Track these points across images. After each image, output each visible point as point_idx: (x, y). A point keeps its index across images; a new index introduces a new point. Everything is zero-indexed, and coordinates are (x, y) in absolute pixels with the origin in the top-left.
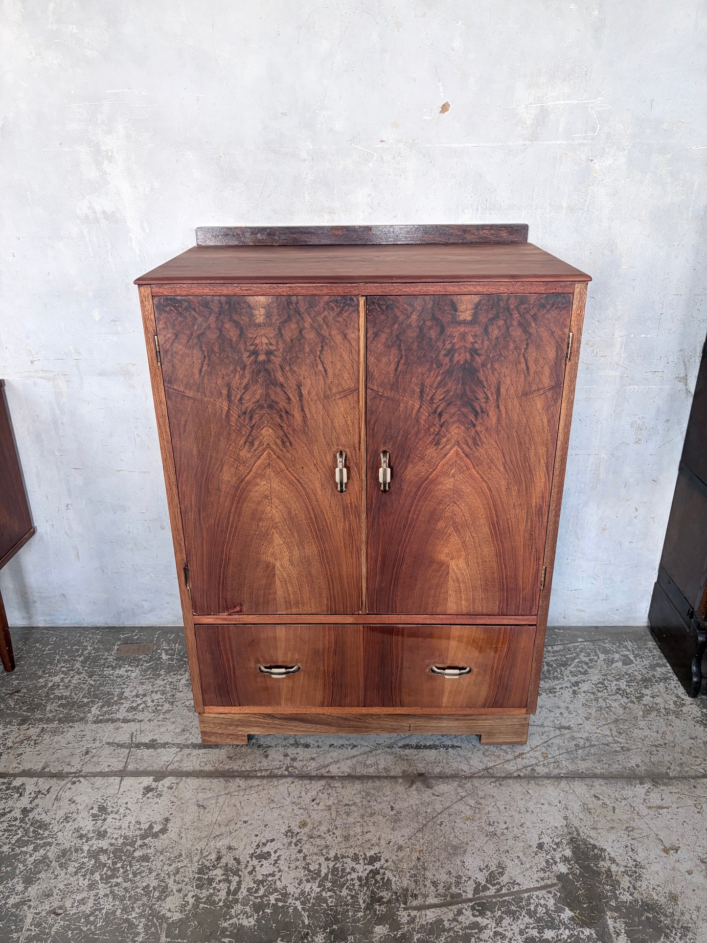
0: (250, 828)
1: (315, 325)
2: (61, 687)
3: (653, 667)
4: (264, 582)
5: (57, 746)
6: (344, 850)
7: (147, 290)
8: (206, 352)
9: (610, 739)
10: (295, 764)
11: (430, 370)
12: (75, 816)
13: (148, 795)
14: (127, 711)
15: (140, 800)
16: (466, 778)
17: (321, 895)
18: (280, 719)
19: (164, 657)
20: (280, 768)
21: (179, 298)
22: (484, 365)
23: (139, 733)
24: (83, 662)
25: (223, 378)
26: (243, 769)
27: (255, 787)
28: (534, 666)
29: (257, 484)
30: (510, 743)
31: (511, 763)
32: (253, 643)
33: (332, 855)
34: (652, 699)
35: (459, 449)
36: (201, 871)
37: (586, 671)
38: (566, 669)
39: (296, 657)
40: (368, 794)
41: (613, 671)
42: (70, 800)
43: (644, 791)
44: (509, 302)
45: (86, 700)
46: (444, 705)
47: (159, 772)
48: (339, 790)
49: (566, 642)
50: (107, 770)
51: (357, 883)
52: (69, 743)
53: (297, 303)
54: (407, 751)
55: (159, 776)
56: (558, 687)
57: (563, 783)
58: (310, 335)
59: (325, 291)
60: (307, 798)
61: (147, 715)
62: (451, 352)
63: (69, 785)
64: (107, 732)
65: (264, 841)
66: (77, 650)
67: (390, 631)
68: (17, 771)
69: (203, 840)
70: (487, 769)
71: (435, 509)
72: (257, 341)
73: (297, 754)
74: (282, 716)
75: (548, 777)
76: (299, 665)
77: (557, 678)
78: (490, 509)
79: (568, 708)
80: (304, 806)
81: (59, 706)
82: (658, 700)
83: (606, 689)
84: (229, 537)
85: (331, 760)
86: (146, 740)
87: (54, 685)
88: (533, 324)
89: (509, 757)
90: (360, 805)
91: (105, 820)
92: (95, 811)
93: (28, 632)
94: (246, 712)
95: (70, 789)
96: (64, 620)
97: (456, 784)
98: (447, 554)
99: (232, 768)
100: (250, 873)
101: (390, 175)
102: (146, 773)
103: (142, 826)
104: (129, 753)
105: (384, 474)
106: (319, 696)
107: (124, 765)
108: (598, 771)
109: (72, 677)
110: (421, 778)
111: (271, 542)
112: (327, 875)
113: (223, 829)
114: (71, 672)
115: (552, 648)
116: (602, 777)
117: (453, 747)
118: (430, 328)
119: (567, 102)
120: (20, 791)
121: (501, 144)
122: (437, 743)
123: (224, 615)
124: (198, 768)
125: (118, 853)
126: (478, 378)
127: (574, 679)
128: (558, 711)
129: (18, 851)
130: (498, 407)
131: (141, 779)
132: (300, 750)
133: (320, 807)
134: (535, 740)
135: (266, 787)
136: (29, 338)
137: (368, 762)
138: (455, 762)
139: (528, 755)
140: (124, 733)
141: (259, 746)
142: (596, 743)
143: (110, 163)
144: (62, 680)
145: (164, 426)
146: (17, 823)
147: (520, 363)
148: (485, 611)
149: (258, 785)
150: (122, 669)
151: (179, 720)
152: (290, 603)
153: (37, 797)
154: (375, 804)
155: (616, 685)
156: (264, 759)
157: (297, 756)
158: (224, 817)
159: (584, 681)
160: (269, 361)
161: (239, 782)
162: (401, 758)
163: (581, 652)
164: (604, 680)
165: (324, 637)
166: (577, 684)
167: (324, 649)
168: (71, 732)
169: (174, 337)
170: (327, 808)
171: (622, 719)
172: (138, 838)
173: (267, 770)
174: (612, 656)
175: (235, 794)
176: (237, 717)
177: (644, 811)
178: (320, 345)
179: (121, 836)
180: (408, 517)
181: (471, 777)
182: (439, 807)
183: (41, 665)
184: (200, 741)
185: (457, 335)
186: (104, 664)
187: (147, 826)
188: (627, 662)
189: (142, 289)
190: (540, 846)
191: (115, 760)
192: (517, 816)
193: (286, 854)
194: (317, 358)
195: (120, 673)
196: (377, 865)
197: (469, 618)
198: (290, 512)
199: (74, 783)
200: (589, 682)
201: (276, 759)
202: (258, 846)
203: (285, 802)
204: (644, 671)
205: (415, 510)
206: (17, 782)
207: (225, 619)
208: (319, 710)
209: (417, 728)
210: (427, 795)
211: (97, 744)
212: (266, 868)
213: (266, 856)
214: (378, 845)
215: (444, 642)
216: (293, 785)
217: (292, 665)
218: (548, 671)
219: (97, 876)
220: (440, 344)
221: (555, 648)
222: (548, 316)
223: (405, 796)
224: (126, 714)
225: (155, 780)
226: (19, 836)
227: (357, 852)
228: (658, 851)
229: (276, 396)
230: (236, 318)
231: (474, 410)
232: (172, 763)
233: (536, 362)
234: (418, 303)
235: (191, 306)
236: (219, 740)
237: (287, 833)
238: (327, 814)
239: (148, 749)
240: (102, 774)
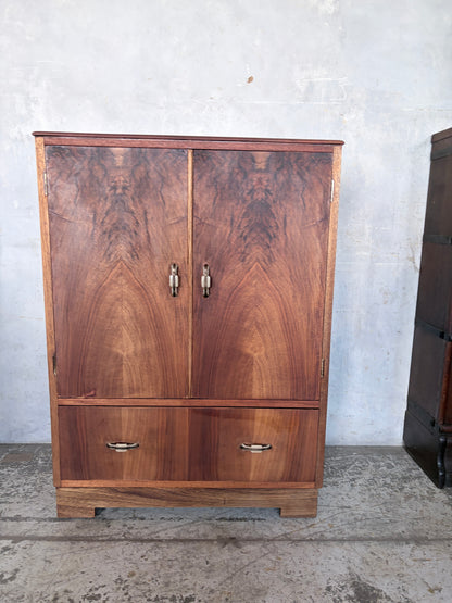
0: (87, 577)
1: (158, 169)
4: (113, 370)
6: (164, 593)
7: (41, 139)
8: (80, 186)
9: (381, 515)
10: (131, 531)
11: (237, 204)
13: (5, 553)
14: (2, 496)
16: (269, 540)
18: (121, 492)
19: (40, 462)
20: (118, 534)
21: (63, 146)
22: (274, 202)
23: (7, 510)
25: (91, 206)
26: (88, 535)
27: (95, 547)
29: (112, 289)
30: (304, 516)
31: (305, 531)
32: (104, 422)
33: (153, 596)
34: (410, 490)
35: (259, 265)
37: (360, 472)
38: (345, 471)
39: (136, 435)
40: (188, 552)
41: (380, 473)
43: (410, 549)
44: (290, 157)
46: (251, 479)
47: (18, 536)
48: (165, 549)
49: (345, 455)
53: (146, 152)
54: (222, 522)
55: (16, 539)
56: (340, 482)
57: (346, 544)
58: (153, 176)
59: (165, 145)
60: (138, 555)
61: (17, 499)
62: (252, 192)
65: (97, 586)
67: (209, 412)
69: (45, 585)
70: (285, 535)
71: (243, 311)
72: (116, 179)
73: (134, 524)
74: (124, 490)
75: (334, 540)
76: (138, 442)
77: (339, 477)
78: (282, 312)
79: (347, 495)
80: (134, 561)
82: (415, 490)
83: (376, 483)
84: (89, 332)
85: (161, 529)
86: (13, 516)
88: (307, 174)
89: (303, 526)
90: (181, 560)
94: (95, 486)
97: (260, 545)
98: (252, 349)
99: (79, 535)
101: (216, 119)
102: (6, 538)
105: (205, 281)
106: (153, 469)
108: (373, 536)
110: (232, 541)
111: (121, 336)
113: (63, 578)
115: (335, 458)
116: (378, 540)
117: (259, 520)
118: (237, 174)
119: (326, 79)
121: (286, 103)
122: (246, 517)
123: (82, 398)
124: (50, 534)
126: (271, 211)
127: (351, 477)
128: (340, 497)
130: (285, 233)
131: (2, 541)
132: (137, 522)
133: (147, 562)
134: (323, 516)
135: (105, 548)
137: (191, 530)
138: (261, 530)
139: (318, 525)
141: (104, 519)
142: (371, 517)
143: (35, 105)
145: (47, 242)
147: (299, 201)
148: (280, 397)
149: (98, 546)
150: (5, 470)
151: (42, 502)
152: (133, 388)
154: (194, 559)
155: (383, 481)
156: (106, 528)
157: (133, 526)
158: (66, 569)
159: (359, 478)
160: (124, 194)
161: (83, 544)
162: (217, 527)
163: (356, 461)
164: (374, 478)
165: (159, 418)
166: (354, 480)
167: (158, 428)
169: (58, 175)
170: (153, 563)
171: (389, 502)
173: (108, 536)
174: (378, 464)
175: (78, 552)
176: (88, 491)
177: (411, 563)
178: (161, 183)
180: (223, 317)
182: (246, 561)
184: (56, 516)
185: (256, 180)
188: (389, 467)
189: (39, 138)
190: (329, 589)
192: (309, 568)
193: (115, 596)
194: (159, 193)
195: (3, 472)
197: (269, 403)
198: (135, 313)
200: (363, 479)
201: (116, 528)
202: (91, 590)
203: (119, 558)
204: (403, 473)
205: (228, 311)
207: (82, 402)
208: (153, 484)
209: (231, 502)
210: (236, 553)
213: (97, 598)
214: (193, 589)
215: (250, 422)
216: (127, 546)
217: (133, 442)
220: (244, 185)
221: (337, 458)
222: (317, 168)
223: (219, 553)
224: (0, 498)
225: (13, 543)
227: (175, 595)
228: (425, 590)
229: (128, 220)
230: (103, 162)
231: (269, 235)
232: (30, 531)
233: (310, 200)
234: (229, 155)
235: (72, 154)
236: (71, 514)
237: (117, 580)
238: (153, 567)
239: (12, 521)
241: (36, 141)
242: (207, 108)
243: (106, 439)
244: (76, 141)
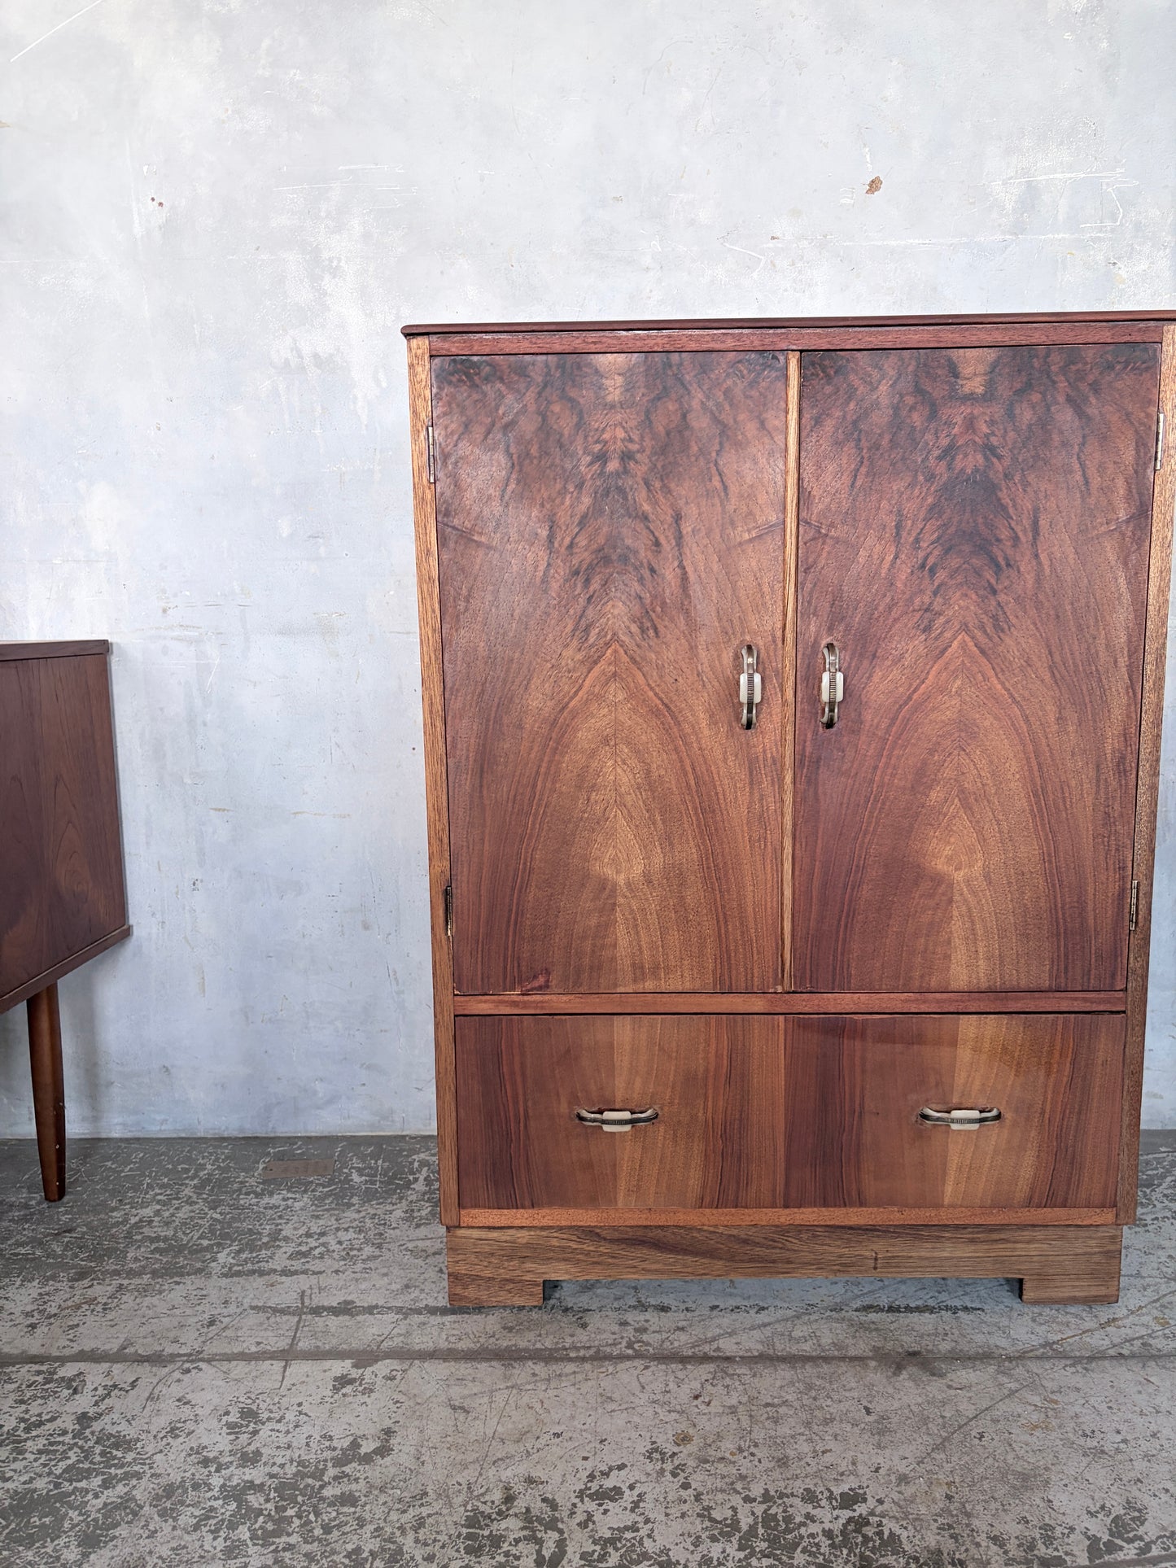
0: (570, 1445)
1: (711, 404)
2: (154, 1224)
4: (593, 922)
5: (151, 1313)
6: (782, 1484)
7: (422, 343)
8: (515, 457)
10: (645, 1337)
11: (912, 485)
12: (190, 1426)
13: (344, 1391)
14: (290, 1258)
15: (327, 1399)
16: (1010, 1359)
17: (749, 1564)
18: (611, 1241)
19: (356, 1177)
20: (615, 1344)
21: (475, 359)
22: (1008, 476)
23: (316, 1291)
24: (199, 1189)
25: (542, 505)
26: (538, 1346)
27: (567, 1375)
28: (1126, 1108)
29: (592, 715)
30: (1085, 1300)
32: (568, 1058)
33: (757, 1491)
35: (967, 639)
36: (472, 1522)
39: (651, 1089)
40: (810, 1387)
42: (179, 1400)
44: (1048, 360)
45: (205, 1243)
46: (946, 1202)
47: (364, 1351)
48: (747, 1379)
50: (254, 1349)
51: (825, 1543)
52: (174, 1307)
53: (681, 364)
54: (873, 1316)
55: (365, 1358)
56: (1148, 1217)
58: (700, 422)
59: (730, 343)
60: (683, 1394)
61: (329, 1263)
62: (949, 452)
63: (177, 1375)
64: (253, 1290)
65: (605, 1468)
66: (187, 1171)
67: (837, 1028)
68: (67, 1352)
69: (471, 1467)
70: (1049, 1345)
71: (925, 763)
72: (606, 436)
73: (647, 1321)
74: (616, 1235)
76: (657, 1105)
78: (1028, 759)
80: (678, 1407)
81: (152, 1252)
84: (534, 824)
85: (718, 1331)
86: (331, 1302)
87: (141, 1221)
88: (1093, 401)
89: (1090, 1324)
91: (255, 1433)
92: (233, 1418)
93: (92, 1144)
94: (545, 1222)
95: (179, 1381)
96: (160, 1123)
97: (991, 1369)
98: (950, 859)
99: (515, 1345)
100: (583, 1525)
101: (786, 290)
102: (336, 1355)
103: (335, 1443)
104: (299, 1322)
106: (695, 1180)
107: (290, 1341)
109: (176, 1209)
110: (915, 1360)
111: (610, 835)
112: (752, 1529)
113: (511, 1448)
114: (174, 1202)
117: (966, 1309)
118: (913, 408)
119: (1069, 175)
120: (74, 1386)
121: (965, 240)
122: (931, 1303)
123: (514, 995)
124: (443, 1345)
125: (286, 1491)
126: (999, 500)
128: (1162, 1254)
129: (67, 1487)
130: (1037, 556)
131: (327, 1364)
132: (650, 1315)
133: (712, 1409)
135: (592, 1375)
137: (797, 1333)
138: (977, 1332)
140: (287, 1292)
141: (566, 1310)
144: (158, 1213)
145: (431, 599)
146: (68, 1439)
147: (1071, 472)
148: (1023, 984)
149: (574, 1372)
150: (276, 1197)
151: (396, 1271)
152: (642, 968)
153: (109, 1395)
154: (829, 1402)
156: (579, 1331)
157: (646, 1325)
158: (510, 1426)
160: (626, 471)
161: (534, 1367)
162: (863, 1327)
163: (1172, 1166)
165: (708, 1043)
167: (707, 1070)
168: (178, 1293)
169: (461, 429)
170: (727, 1410)
172: (330, 1464)
173: (589, 1348)
175: (528, 1387)
178: (717, 441)
179: (292, 1461)
180: (872, 781)
182: (967, 1409)
183: (113, 1193)
184: (443, 1302)
185: (960, 422)
186: (240, 1190)
187: (346, 1443)
189: (415, 342)
191: (270, 1333)
193: (658, 1490)
194: (712, 465)
195: (273, 1202)
196: (861, 1509)
198: (648, 772)
199: (188, 1371)
201: (603, 1329)
202: (592, 1477)
203: (636, 1401)
205: (887, 764)
206: (68, 1370)
207: (515, 1004)
208: (694, 1218)
209: (891, 1262)
210: (935, 1388)
211: (232, 1309)
212: (614, 1517)
213: (615, 1494)
214: (853, 1473)
215: (945, 1052)
216: (648, 1373)
217: (645, 1105)
219: (243, 1533)
220: (929, 437)
222: (1119, 385)
223: (890, 1390)
224: (289, 1263)
225: (356, 1366)
226: (69, 1462)
227: (812, 1487)
229: (634, 539)
230: (573, 393)
231: (993, 561)
232: (389, 1337)
233: (1101, 469)
234: (890, 363)
235: (496, 375)
236: (484, 1295)
237: (651, 1453)
238: (731, 1421)
239: (337, 1316)
240: (244, 1357)
241: (410, 349)
242: (762, 265)
243: (574, 1100)
244: (507, 342)
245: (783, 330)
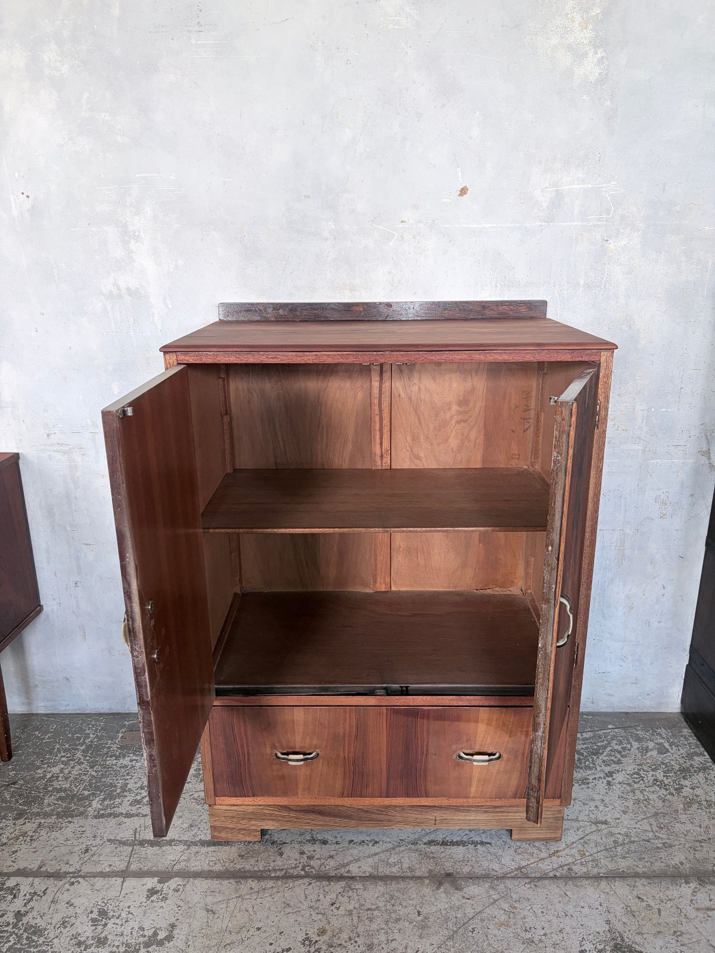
0: (264, 935)
2: (60, 779)
3: (690, 756)
5: (55, 843)
7: (173, 358)
9: (651, 835)
10: (312, 863)
12: (73, 920)
13: (152, 898)
14: (131, 805)
15: (143, 904)
16: (498, 878)
18: (296, 811)
20: (295, 868)
23: (143, 828)
24: (85, 752)
26: (256, 869)
27: (268, 889)
28: (567, 752)
30: (543, 839)
31: (547, 862)
32: (270, 727)
34: (691, 790)
37: (620, 760)
38: (598, 758)
39: (315, 742)
40: (392, 897)
41: (648, 761)
42: (68, 903)
43: (690, 891)
45: (86, 793)
46: (472, 795)
47: (164, 872)
48: (360, 892)
49: (596, 729)
50: (107, 870)
52: (67, 840)
54: (433, 848)
55: (164, 876)
56: (591, 778)
57: (603, 884)
60: (326, 902)
63: (67, 886)
64: (109, 828)
65: (279, 950)
66: (79, 739)
67: (414, 714)
68: (11, 870)
69: (213, 949)
70: (520, 868)
73: (314, 851)
74: (299, 808)
75: (587, 877)
76: (318, 751)
77: (590, 768)
79: (603, 800)
80: (322, 911)
81: (57, 800)
82: (698, 792)
83: (642, 780)
85: (351, 858)
87: (52, 776)
89: (544, 855)
90: (383, 909)
91: (105, 925)
92: (94, 915)
93: (27, 718)
94: (260, 803)
95: (68, 890)
96: (67, 706)
97: (487, 885)
99: (243, 868)
101: (410, 253)
102: (150, 874)
103: (146, 933)
104: (132, 851)
106: (339, 785)
107: (126, 864)
108: (640, 870)
109: (72, 768)
110: (449, 879)
113: (234, 937)
114: (71, 762)
115: (582, 735)
116: (646, 876)
117: (482, 843)
119: (582, 186)
120: (14, 893)
121: (518, 225)
122: (465, 839)
124: (206, 868)
127: (607, 769)
128: (593, 804)
131: (145, 880)
132: (317, 847)
133: (339, 912)
134: (570, 837)
135: (281, 889)
136: (47, 411)
137: (392, 860)
138: (485, 861)
139: (563, 853)
140: (126, 829)
141: (273, 843)
142: (636, 839)
143: (137, 242)
144: (62, 770)
146: (10, 928)
149: (272, 887)
150: (127, 759)
151: (187, 814)
153: (32, 899)
154: (400, 908)
155: (653, 775)
156: (278, 858)
157: (314, 854)
158: (235, 923)
159: (618, 771)
161: (252, 883)
162: (426, 856)
163: (612, 739)
164: (640, 770)
165: (345, 720)
166: (610, 774)
167: (344, 733)
168: (70, 829)
170: (347, 913)
171: (662, 813)
172: (142, 946)
173: (282, 870)
174: (645, 745)
175: (248, 897)
176: (250, 809)
177: (692, 913)
179: (123, 943)
181: (504, 877)
182: (470, 912)
183: (39, 755)
184: (209, 838)
186: (107, 753)
187: (151, 933)
188: (662, 750)
189: (168, 356)
191: (116, 859)
195: (124, 762)
199: (72, 884)
200: (623, 772)
201: (291, 858)
203: (302, 906)
204: (682, 761)
206: (11, 882)
208: (339, 801)
209: (443, 821)
210: (456, 898)
211: (98, 841)
215: (472, 725)
216: (310, 887)
217: (310, 751)
218: (579, 760)
221: (585, 735)
223: (433, 900)
224: (129, 808)
225: (159, 882)
226: (10, 944)
232: (178, 862)
236: (230, 836)
237: (305, 941)
238: (348, 920)
239: (152, 847)
240: (103, 875)
241: (166, 360)
242: (395, 237)
243: (274, 747)
245: (381, 353)
